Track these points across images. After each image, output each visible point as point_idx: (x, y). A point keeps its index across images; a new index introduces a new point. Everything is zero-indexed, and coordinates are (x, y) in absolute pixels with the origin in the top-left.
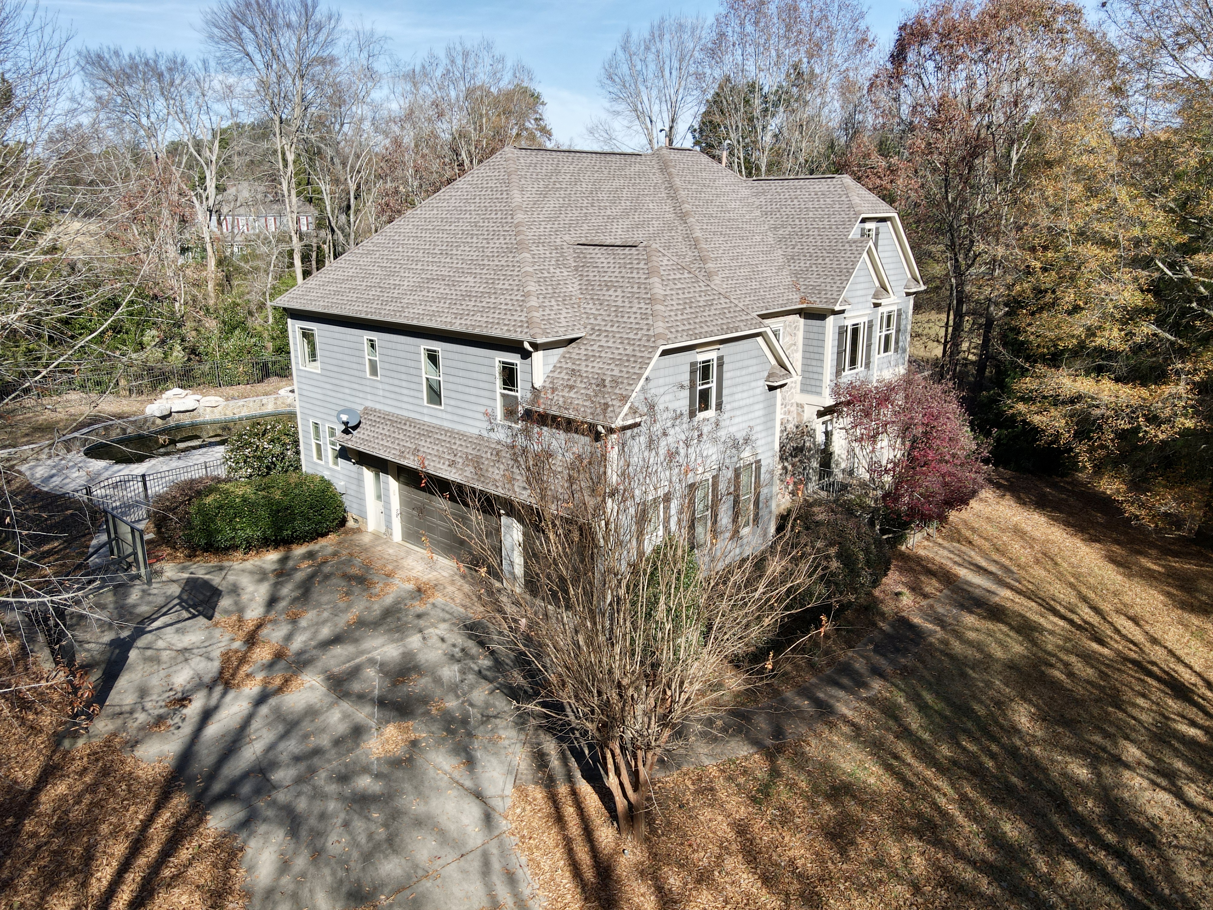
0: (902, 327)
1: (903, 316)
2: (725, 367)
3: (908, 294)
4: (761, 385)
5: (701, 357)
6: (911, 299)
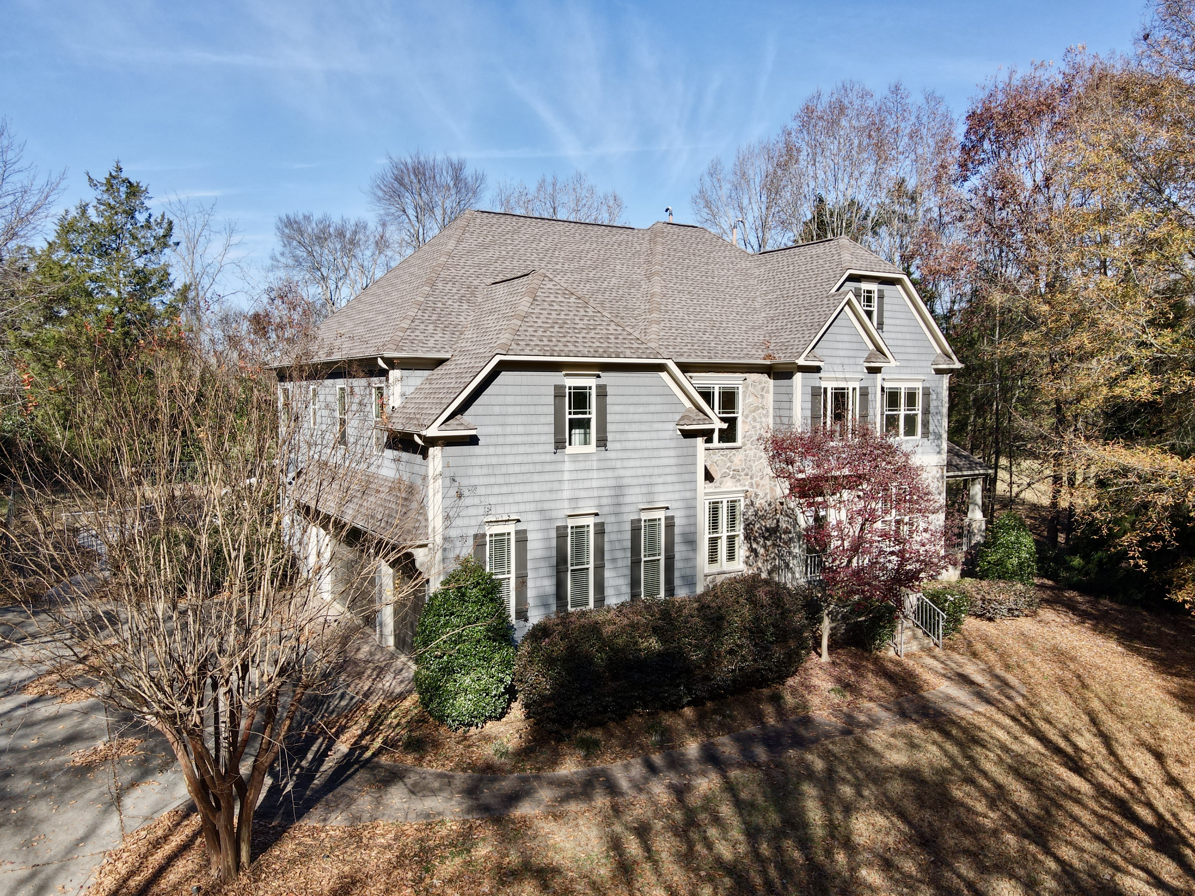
0: (932, 410)
1: (933, 396)
2: (609, 399)
3: (939, 372)
4: (672, 430)
5: (572, 382)
6: (945, 380)
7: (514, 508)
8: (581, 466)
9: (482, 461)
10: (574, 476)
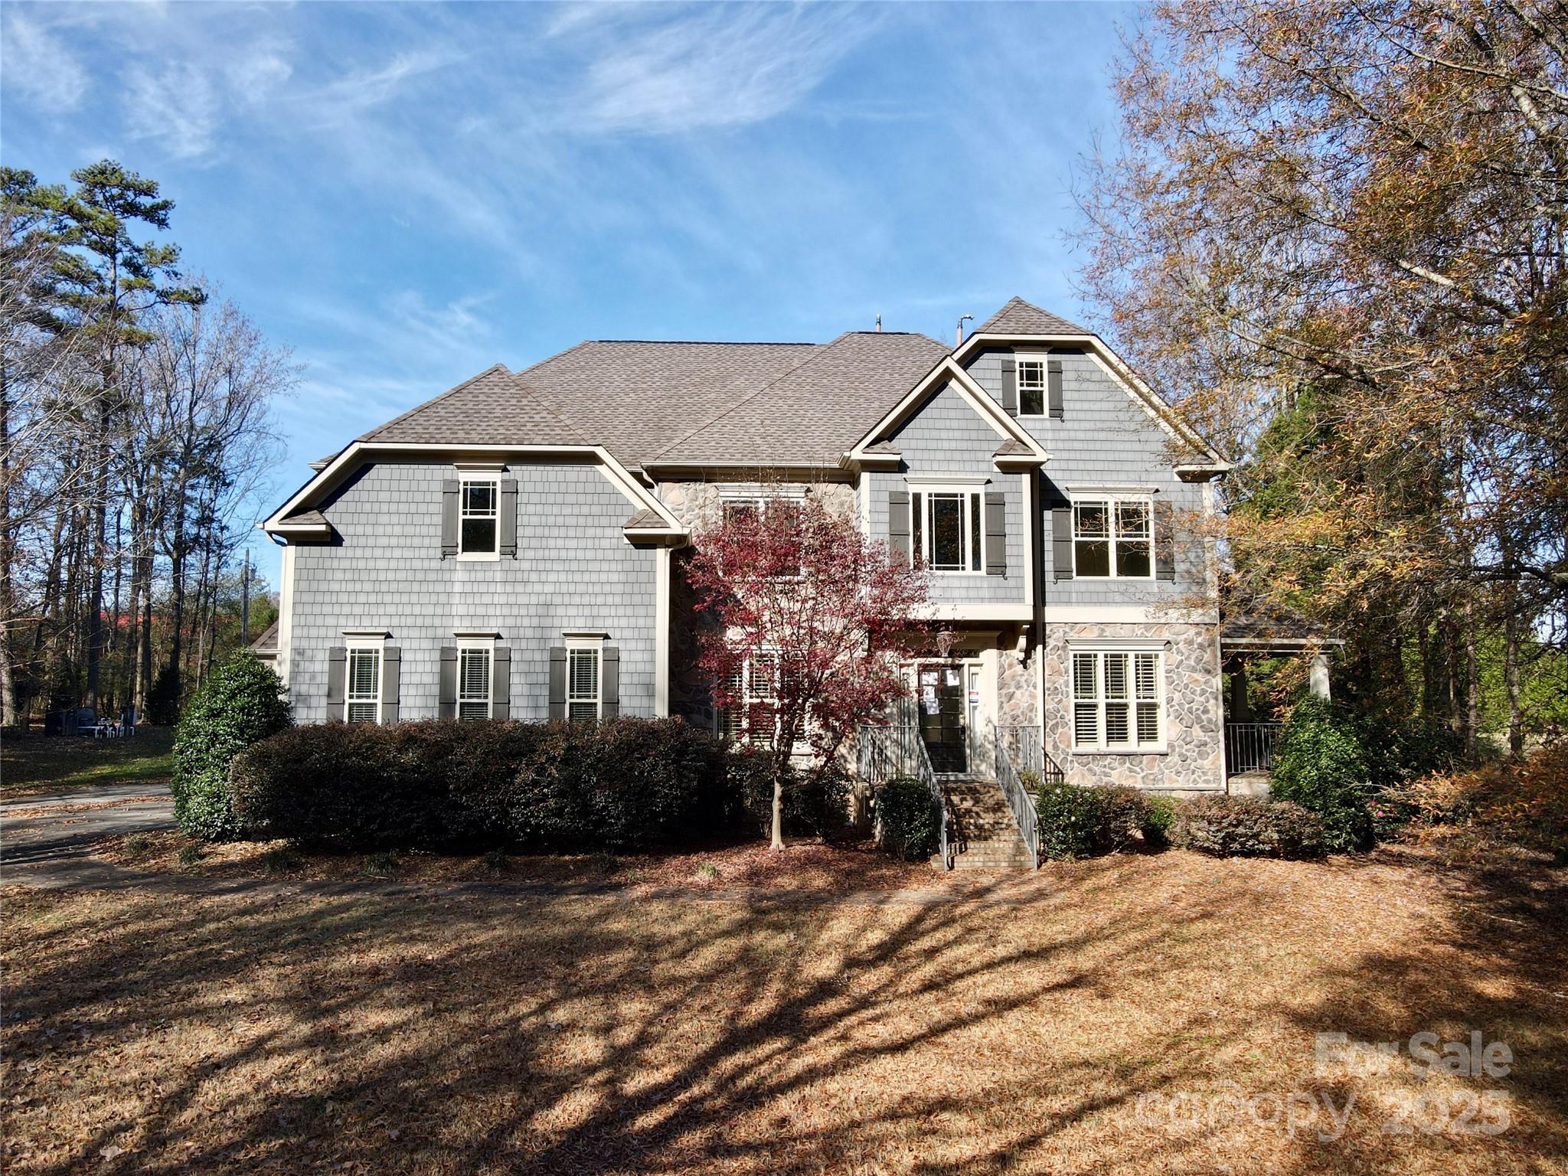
2: (521, 498)
3: (1187, 477)
4: (616, 537)
5: (467, 476)
7: (385, 621)
8: (480, 576)
9: (345, 564)
10: (468, 588)
